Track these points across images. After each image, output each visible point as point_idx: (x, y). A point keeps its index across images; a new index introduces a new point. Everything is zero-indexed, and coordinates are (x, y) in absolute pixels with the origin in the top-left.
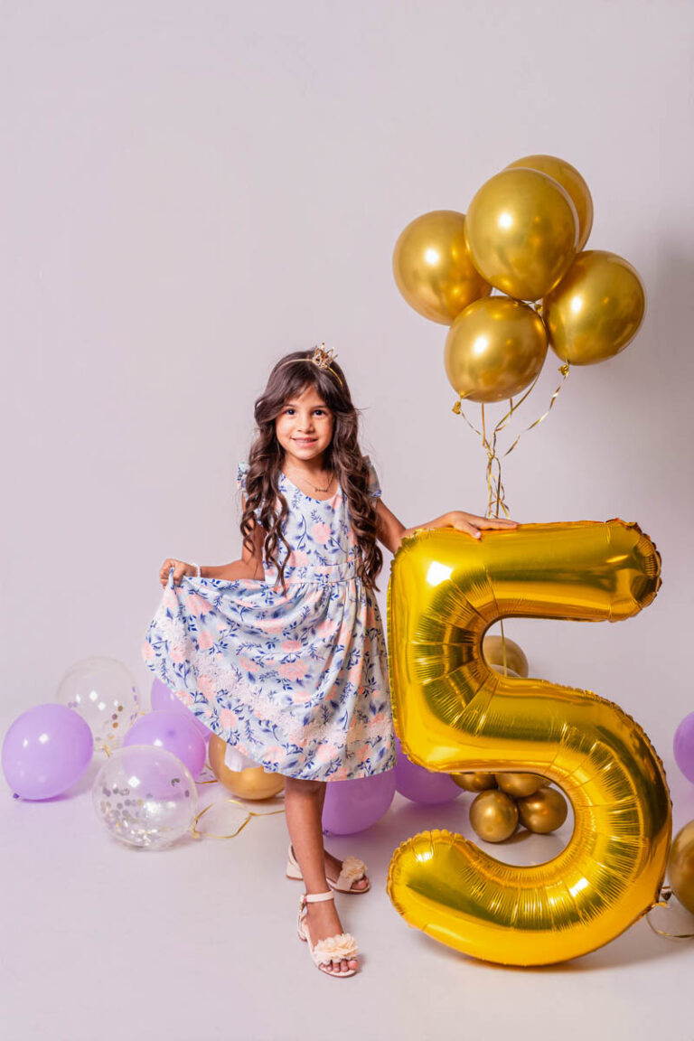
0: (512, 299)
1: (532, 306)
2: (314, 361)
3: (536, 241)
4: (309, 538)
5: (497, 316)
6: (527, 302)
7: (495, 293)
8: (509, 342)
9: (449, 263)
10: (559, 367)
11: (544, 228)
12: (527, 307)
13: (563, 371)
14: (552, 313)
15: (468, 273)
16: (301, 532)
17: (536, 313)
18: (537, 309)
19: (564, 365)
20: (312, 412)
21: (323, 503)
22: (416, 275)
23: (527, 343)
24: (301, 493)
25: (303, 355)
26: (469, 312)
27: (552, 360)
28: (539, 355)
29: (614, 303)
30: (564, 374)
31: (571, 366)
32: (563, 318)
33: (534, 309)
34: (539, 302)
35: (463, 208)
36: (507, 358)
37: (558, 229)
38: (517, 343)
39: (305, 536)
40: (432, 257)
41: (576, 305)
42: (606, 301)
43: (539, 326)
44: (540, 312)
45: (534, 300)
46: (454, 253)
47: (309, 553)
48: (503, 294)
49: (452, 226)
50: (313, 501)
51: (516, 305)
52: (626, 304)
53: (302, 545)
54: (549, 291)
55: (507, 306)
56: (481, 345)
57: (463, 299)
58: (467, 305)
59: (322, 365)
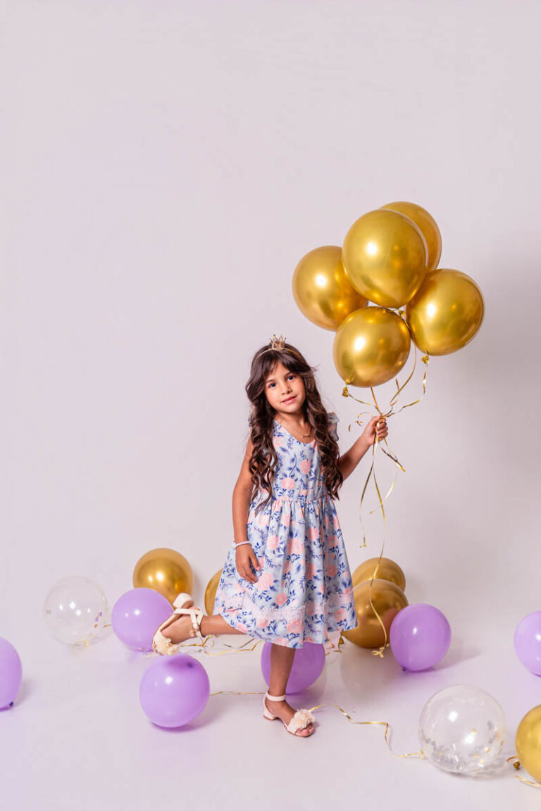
0: (381, 309)
1: (397, 312)
2: (273, 349)
3: (397, 264)
4: (298, 470)
5: (371, 321)
6: (392, 309)
7: (371, 304)
8: (381, 341)
9: (334, 284)
10: (421, 358)
11: (403, 253)
12: (393, 313)
13: (425, 360)
14: (412, 317)
15: (348, 291)
16: (292, 465)
17: (400, 317)
18: (400, 314)
19: (424, 355)
20: (286, 378)
21: (308, 445)
22: (309, 295)
23: (396, 342)
24: (293, 438)
25: (266, 348)
26: (350, 319)
27: (415, 353)
28: (404, 350)
29: (460, 309)
30: (425, 363)
31: (430, 357)
32: (422, 321)
33: (398, 313)
34: (403, 309)
35: (339, 242)
36: (381, 353)
37: (412, 254)
38: (388, 342)
39: (295, 469)
40: (321, 281)
41: (431, 311)
42: (454, 307)
43: (403, 328)
44: (404, 316)
45: (398, 308)
46: (337, 277)
47: (296, 480)
48: (376, 305)
49: (333, 256)
50: (302, 444)
51: (384, 311)
52: (469, 309)
53: (292, 474)
54: (408, 300)
55: (378, 313)
56: (360, 344)
57: (346, 311)
58: (348, 315)
59: (280, 348)
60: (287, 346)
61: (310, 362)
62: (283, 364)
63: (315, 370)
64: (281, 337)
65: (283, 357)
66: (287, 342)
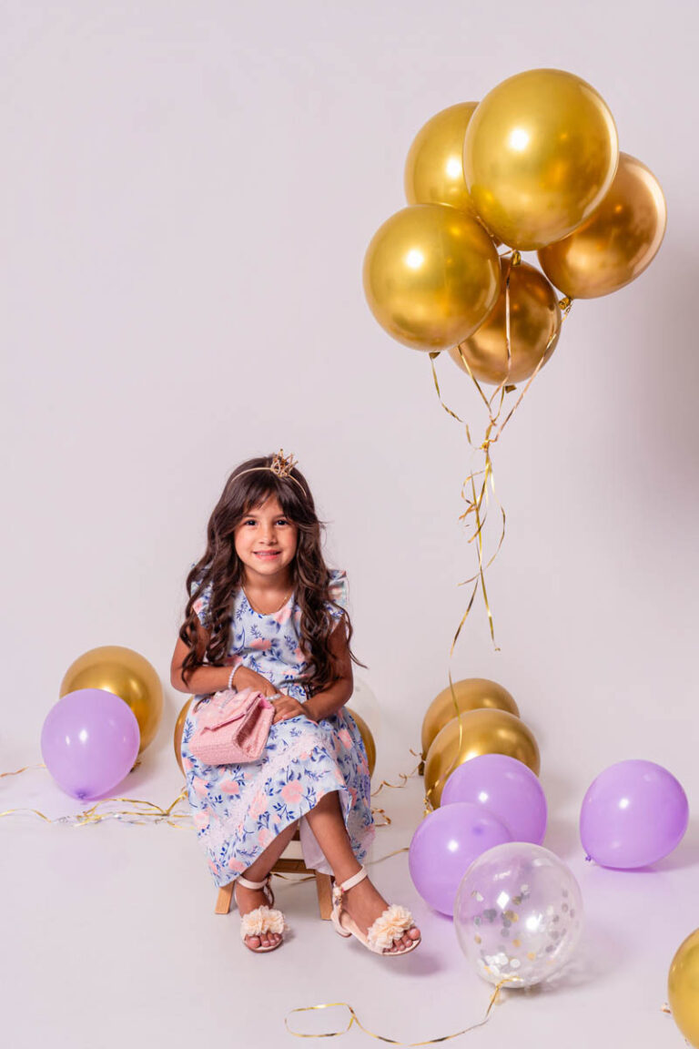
25: (261, 462)
59: (282, 473)
60: (295, 473)
61: (321, 512)
62: (280, 500)
63: (323, 527)
64: (292, 456)
65: (282, 488)
66: (299, 468)
